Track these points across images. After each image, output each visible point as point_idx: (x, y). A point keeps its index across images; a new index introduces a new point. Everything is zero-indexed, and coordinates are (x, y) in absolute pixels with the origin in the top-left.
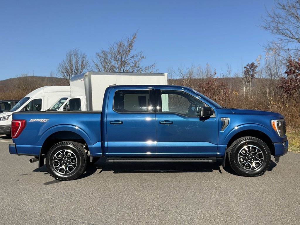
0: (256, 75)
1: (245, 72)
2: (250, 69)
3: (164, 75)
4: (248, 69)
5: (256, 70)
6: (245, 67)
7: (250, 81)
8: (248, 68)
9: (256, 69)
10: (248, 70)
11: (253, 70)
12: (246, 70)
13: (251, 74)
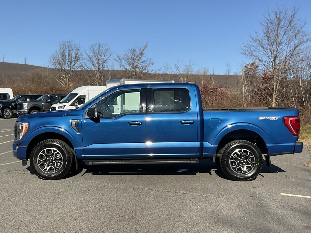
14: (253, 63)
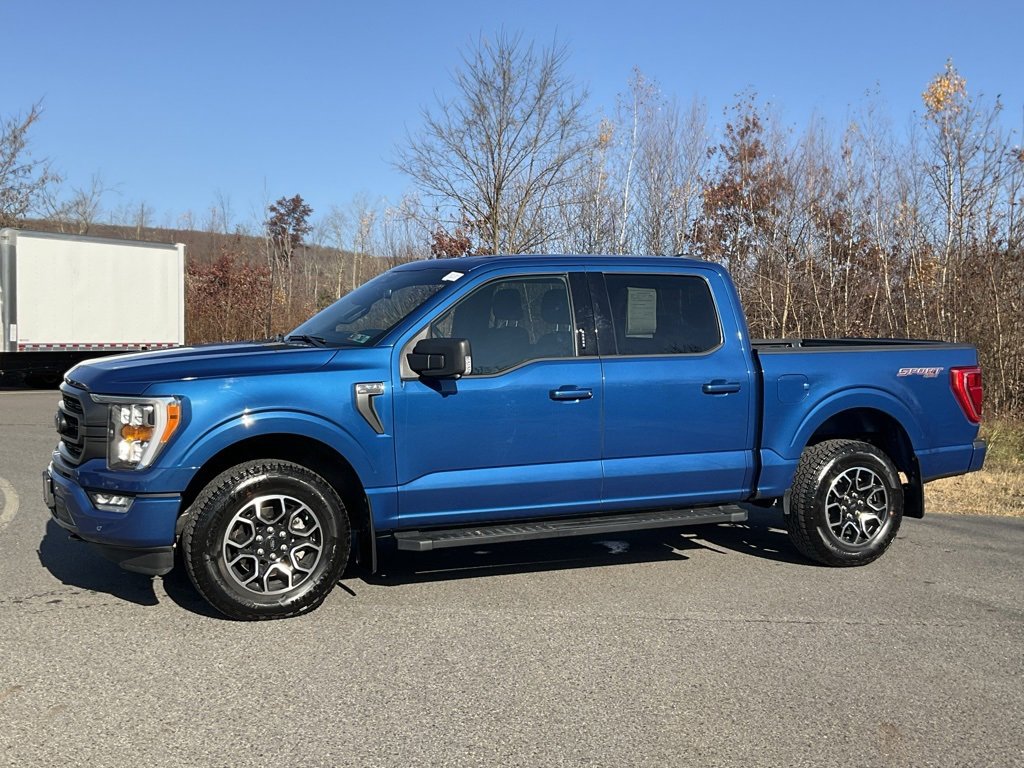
0: (305, 237)
1: (274, 224)
2: (288, 215)
3: (176, 249)
4: (281, 214)
5: (305, 222)
6: (273, 209)
7: (289, 254)
8: (282, 211)
9: (306, 218)
10: (281, 218)
11: (297, 220)
12: (277, 218)
13: (291, 231)
14: (293, 200)
